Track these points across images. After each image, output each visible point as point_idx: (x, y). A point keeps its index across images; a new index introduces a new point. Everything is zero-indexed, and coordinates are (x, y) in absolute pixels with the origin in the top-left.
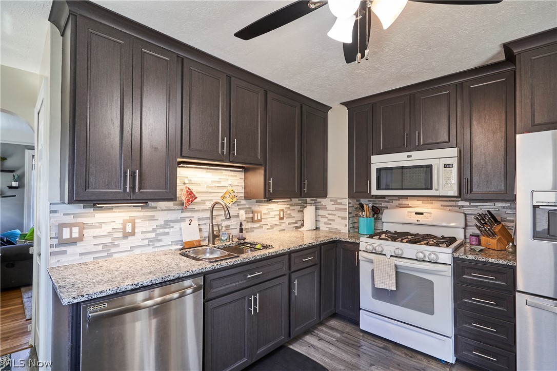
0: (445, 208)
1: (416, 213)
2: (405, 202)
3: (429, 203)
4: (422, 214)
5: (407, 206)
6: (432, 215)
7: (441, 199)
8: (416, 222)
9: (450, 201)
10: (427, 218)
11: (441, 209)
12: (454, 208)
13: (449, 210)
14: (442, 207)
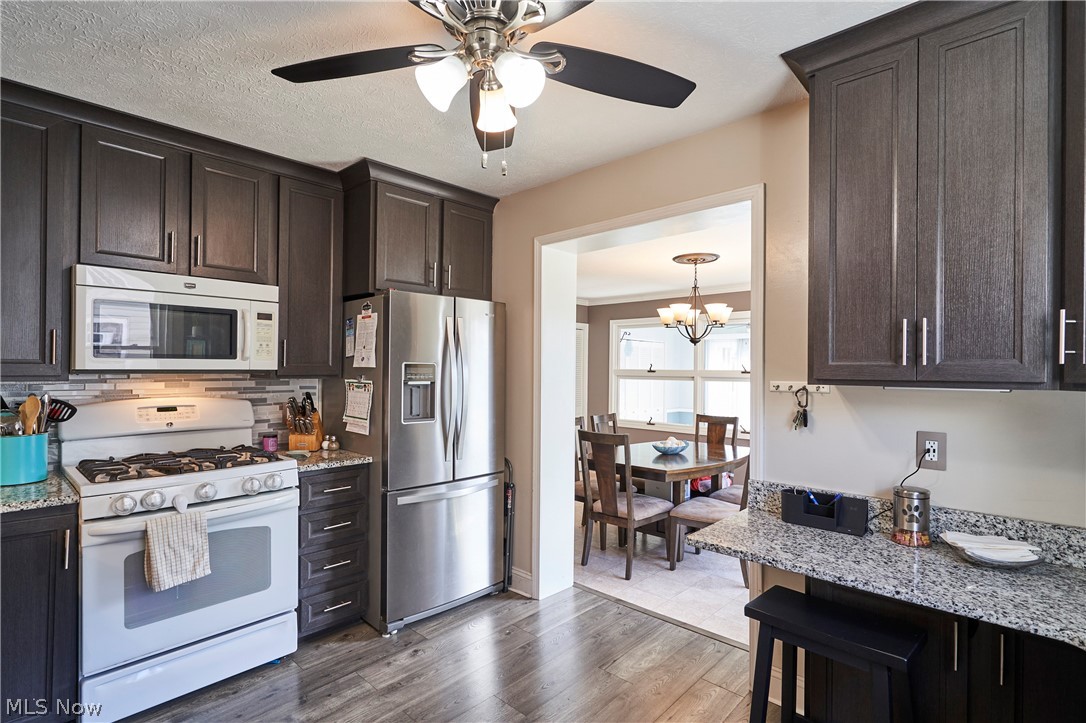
0: (214, 393)
1: (160, 409)
2: (124, 385)
3: (180, 387)
4: (174, 409)
5: (129, 395)
6: (197, 409)
7: (205, 376)
8: (165, 429)
9: (223, 380)
10: (188, 417)
11: (206, 396)
12: (230, 392)
13: (222, 397)
14: (209, 393)
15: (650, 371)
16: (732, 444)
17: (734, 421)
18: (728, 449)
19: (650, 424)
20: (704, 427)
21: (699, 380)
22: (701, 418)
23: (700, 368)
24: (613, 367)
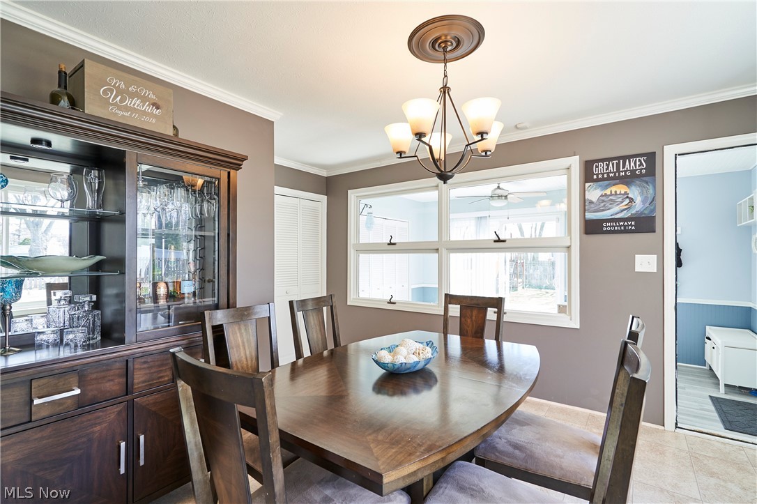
15: (391, 244)
16: (497, 339)
17: (498, 303)
18: (490, 345)
19: (390, 302)
20: (455, 310)
21: (444, 251)
22: (450, 299)
23: (444, 239)
24: (352, 240)
